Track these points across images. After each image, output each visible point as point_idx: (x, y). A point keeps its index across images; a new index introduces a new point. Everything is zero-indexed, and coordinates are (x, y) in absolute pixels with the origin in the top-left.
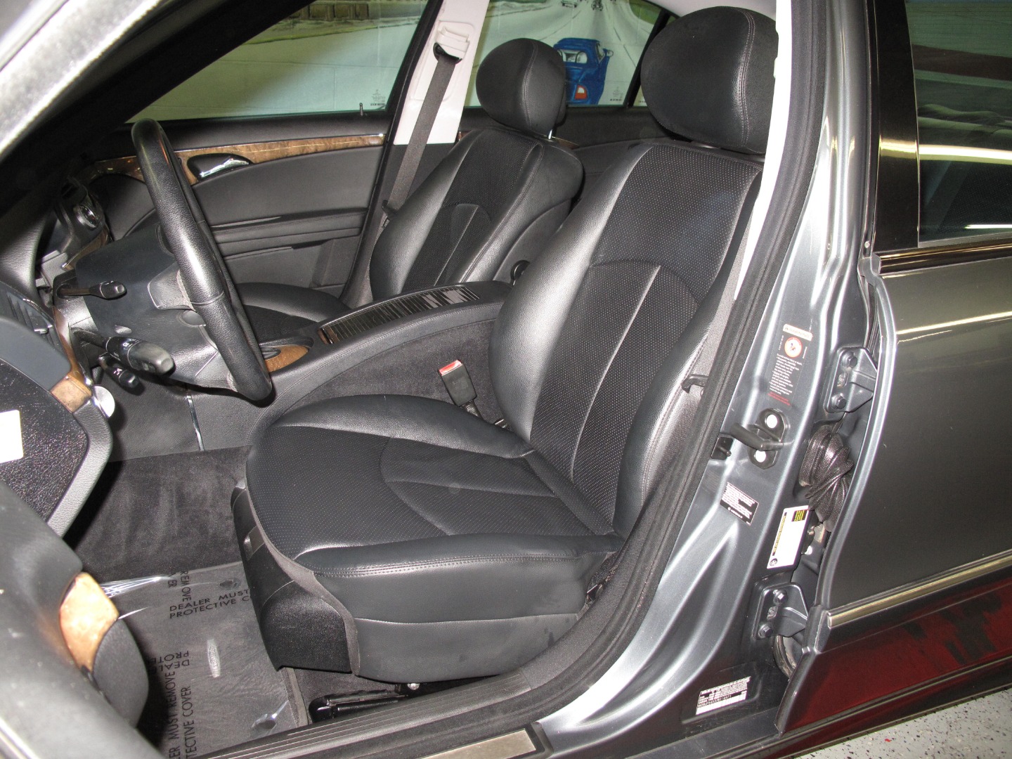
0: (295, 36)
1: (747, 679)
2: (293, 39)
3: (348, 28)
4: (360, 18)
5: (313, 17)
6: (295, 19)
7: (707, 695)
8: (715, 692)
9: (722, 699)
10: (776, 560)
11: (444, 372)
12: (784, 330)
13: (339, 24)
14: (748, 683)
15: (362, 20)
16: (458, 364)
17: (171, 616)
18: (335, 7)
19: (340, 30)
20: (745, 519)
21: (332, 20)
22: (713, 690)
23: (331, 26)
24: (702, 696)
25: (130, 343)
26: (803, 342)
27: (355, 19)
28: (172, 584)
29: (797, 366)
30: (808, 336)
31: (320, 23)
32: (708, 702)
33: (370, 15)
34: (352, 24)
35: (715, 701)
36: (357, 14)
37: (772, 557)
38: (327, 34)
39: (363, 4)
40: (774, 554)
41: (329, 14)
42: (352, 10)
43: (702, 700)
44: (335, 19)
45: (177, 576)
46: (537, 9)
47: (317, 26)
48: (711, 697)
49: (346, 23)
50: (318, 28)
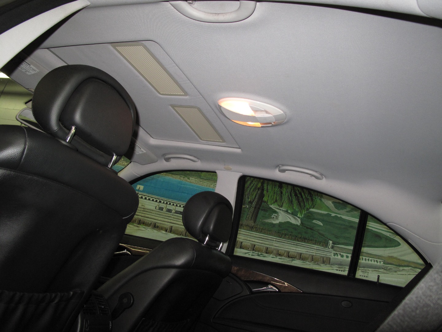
4: (325, 263)
5: (302, 259)
6: (294, 259)
13: (314, 264)
18: (314, 257)
23: (310, 265)
27: (323, 264)
31: (305, 263)
34: (320, 265)
39: (328, 257)
41: (310, 259)
42: (322, 259)
47: (303, 263)
49: (318, 264)
50: (303, 264)
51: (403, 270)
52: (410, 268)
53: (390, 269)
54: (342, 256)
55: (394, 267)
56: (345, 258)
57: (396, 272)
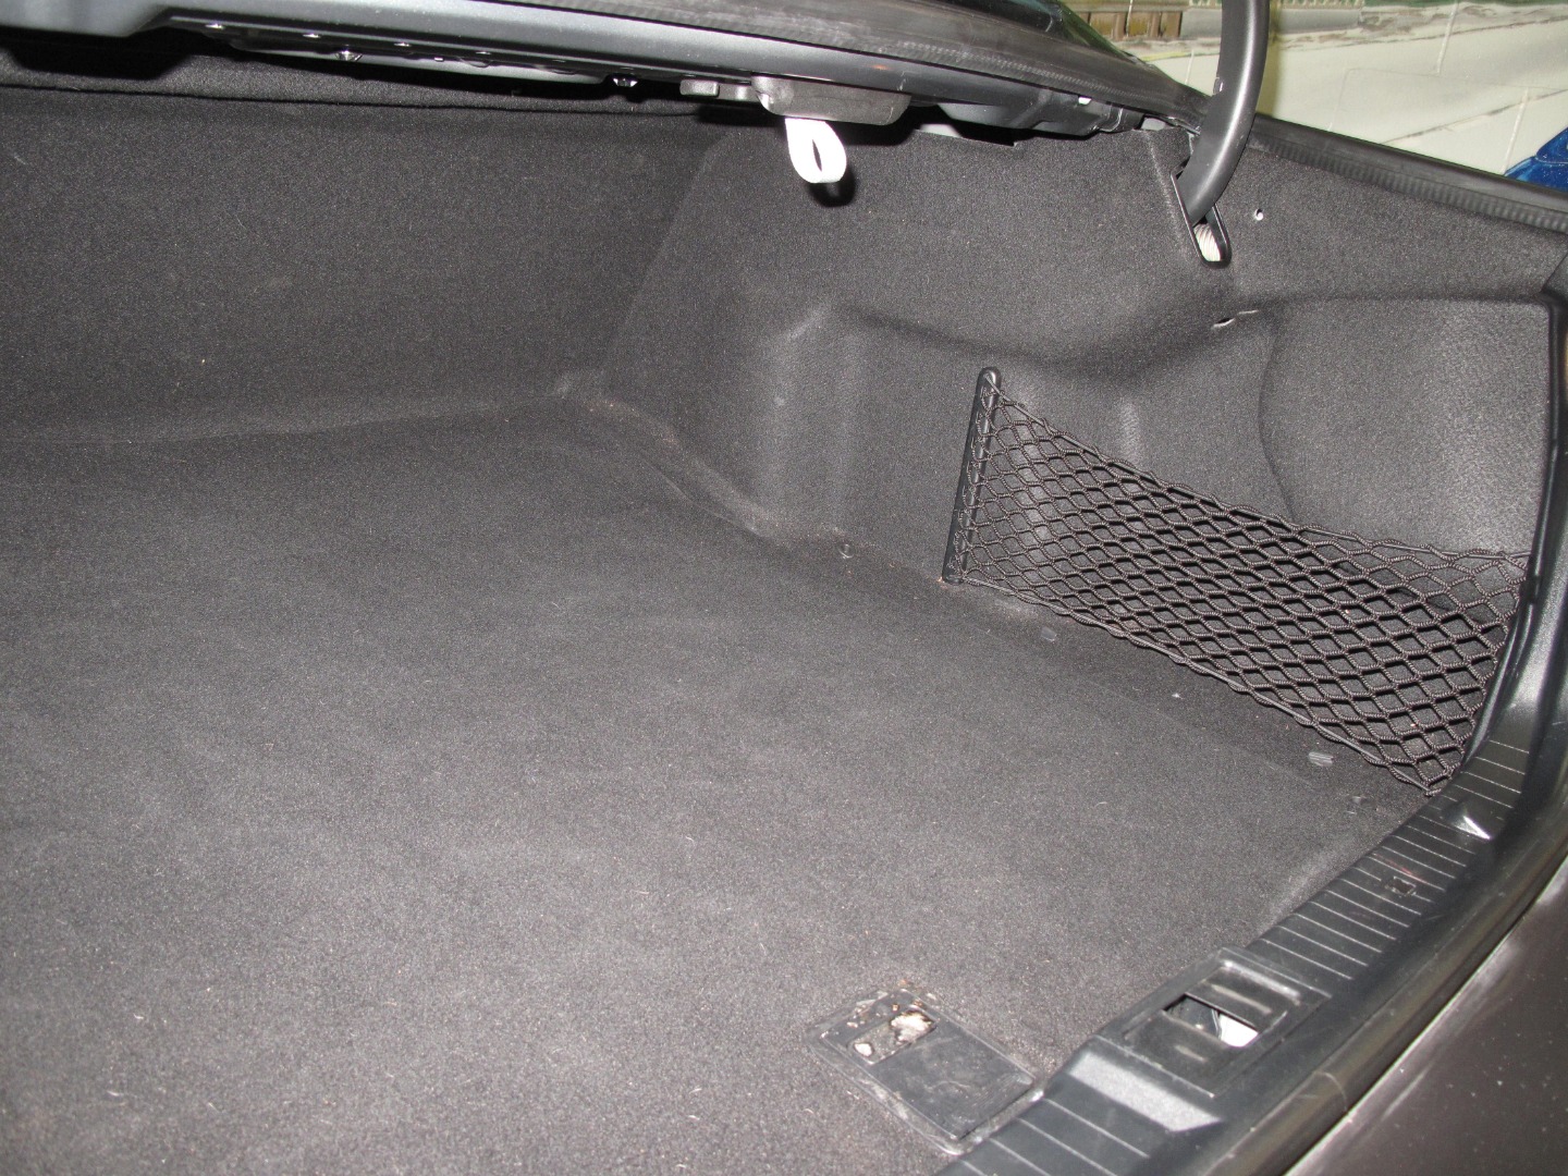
33: (1182, 33)
36: (1162, 29)
44: (1127, 39)
46: (1554, 19)
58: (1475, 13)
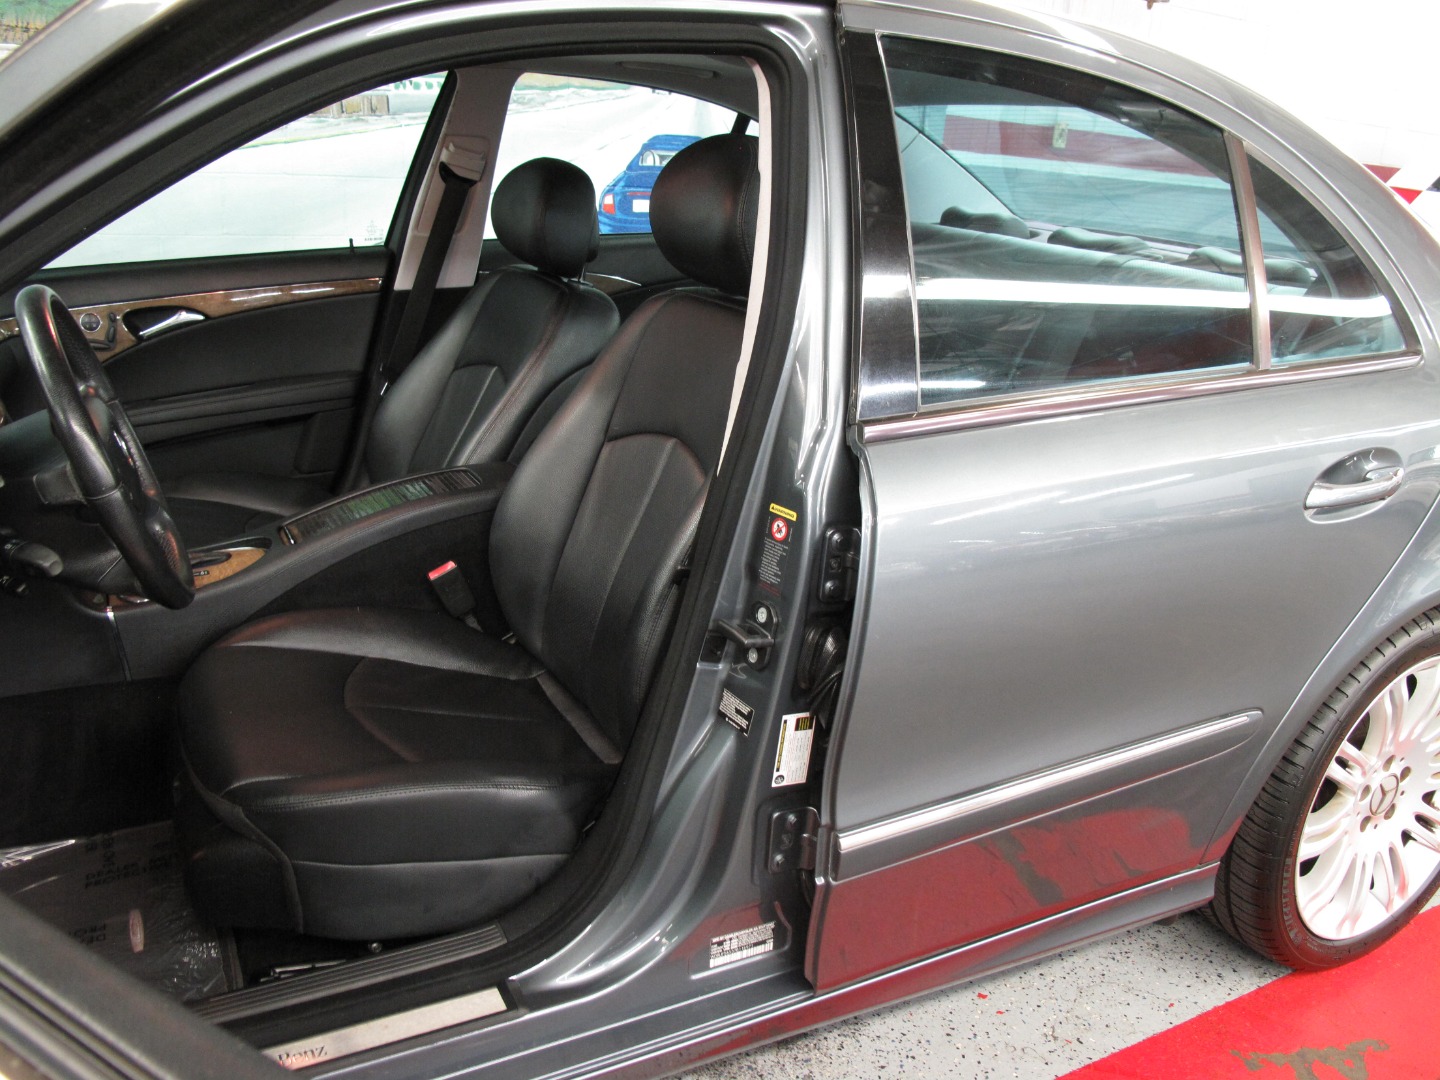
0: (288, 140)
1: (771, 925)
2: (285, 142)
3: (359, 126)
4: (378, 113)
7: (720, 944)
8: (731, 939)
9: (740, 949)
10: (782, 777)
11: (433, 576)
12: (771, 510)
13: (349, 122)
14: (773, 930)
15: (380, 116)
16: (451, 565)
17: (87, 885)
19: (350, 130)
20: (742, 729)
21: (340, 117)
22: (727, 937)
23: (338, 124)
24: (713, 944)
25: (14, 544)
26: (787, 522)
27: (371, 116)
28: (90, 848)
29: (784, 550)
30: (792, 516)
31: (324, 121)
32: (723, 953)
33: (391, 110)
34: (367, 122)
35: (732, 951)
36: (373, 108)
37: (776, 774)
38: (333, 136)
39: (382, 96)
40: (778, 770)
41: (335, 109)
42: (366, 102)
43: (715, 949)
44: (344, 115)
45: (98, 838)
46: (617, 98)
47: (319, 125)
48: (726, 946)
49: (358, 120)
50: (320, 128)
51: (558, 96)
52: (572, 90)
53: (531, 100)
54: (417, 86)
55: (538, 94)
56: (424, 88)
57: (543, 104)
58: (578, 94)
